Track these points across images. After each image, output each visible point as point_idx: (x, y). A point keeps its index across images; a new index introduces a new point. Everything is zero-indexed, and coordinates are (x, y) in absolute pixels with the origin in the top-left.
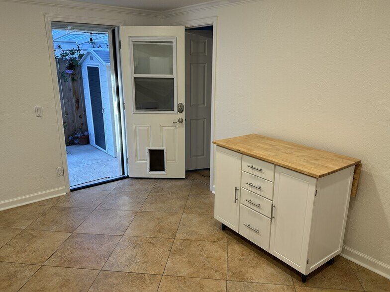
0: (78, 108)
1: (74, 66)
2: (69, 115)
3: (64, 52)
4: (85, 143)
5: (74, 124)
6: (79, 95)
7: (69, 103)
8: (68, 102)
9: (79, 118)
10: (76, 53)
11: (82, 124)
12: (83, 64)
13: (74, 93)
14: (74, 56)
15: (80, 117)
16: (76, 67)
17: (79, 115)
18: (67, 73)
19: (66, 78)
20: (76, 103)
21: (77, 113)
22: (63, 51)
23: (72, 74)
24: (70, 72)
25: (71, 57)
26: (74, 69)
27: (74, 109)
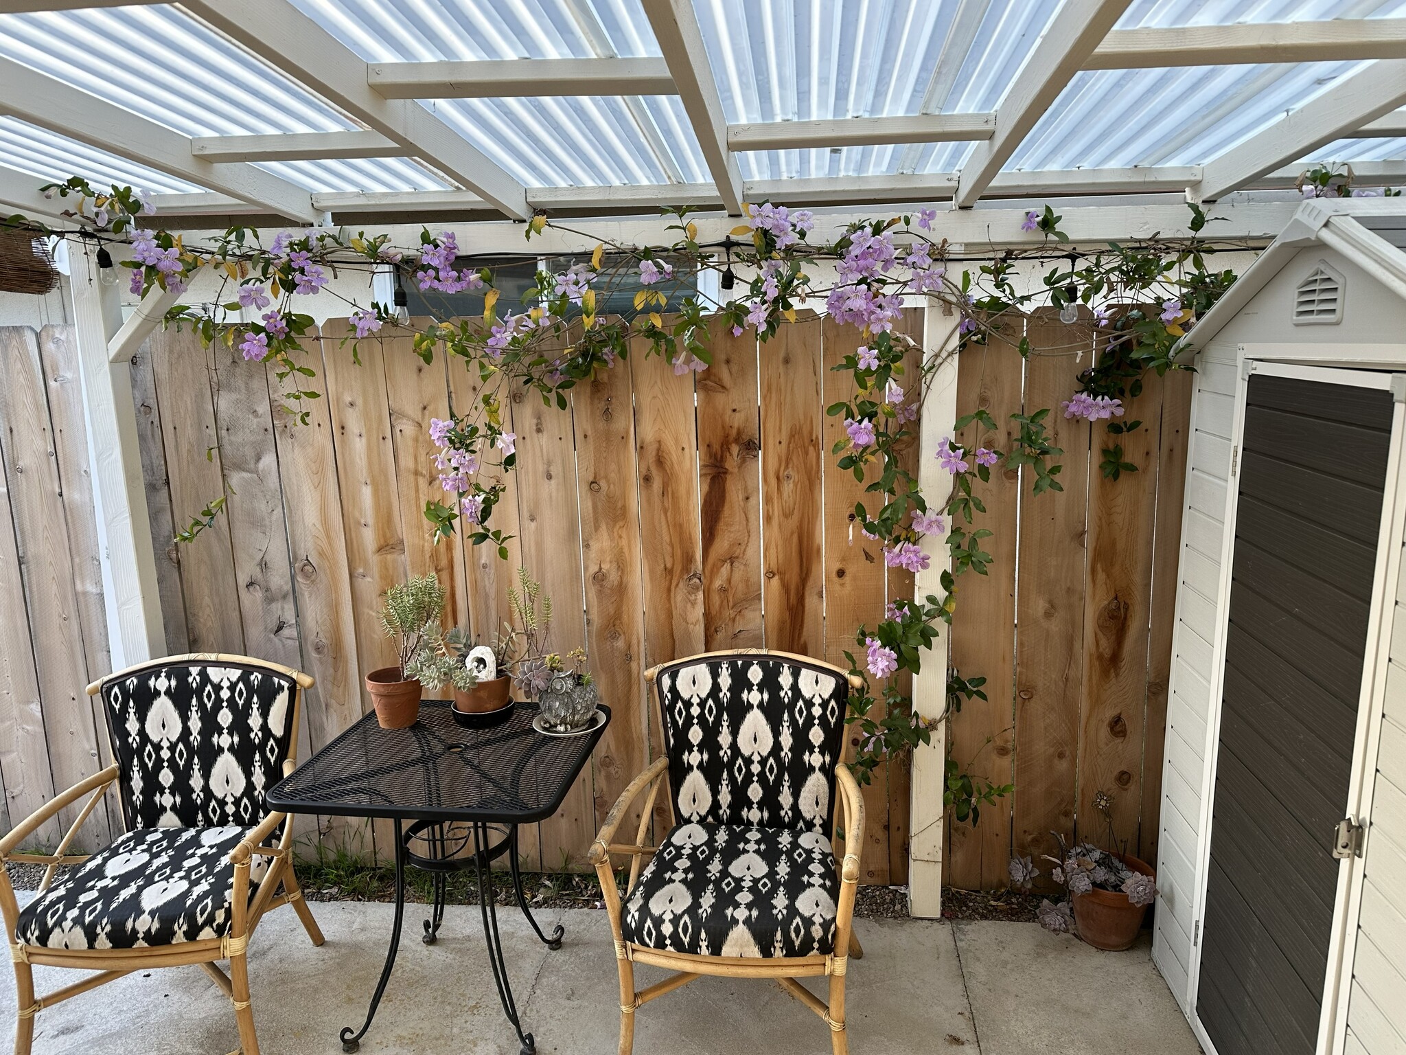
0: (1111, 662)
1: (1137, 365)
2: (1036, 706)
3: (1081, 265)
4: (1114, 939)
5: (1063, 766)
6: (1138, 578)
7: (1055, 626)
8: (1048, 615)
9: (1104, 732)
10: (1173, 274)
11: (1124, 778)
12: (1216, 353)
13: (1105, 556)
14: (1147, 296)
15: (1117, 727)
16: (1149, 378)
17: (1109, 714)
18: (1076, 420)
19: (1049, 462)
20: (1101, 627)
21: (1096, 702)
22: (1073, 257)
23: (1115, 427)
24: (1101, 409)
25: (1128, 296)
26: (1137, 389)
27: (1084, 669)
